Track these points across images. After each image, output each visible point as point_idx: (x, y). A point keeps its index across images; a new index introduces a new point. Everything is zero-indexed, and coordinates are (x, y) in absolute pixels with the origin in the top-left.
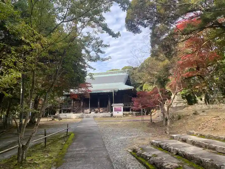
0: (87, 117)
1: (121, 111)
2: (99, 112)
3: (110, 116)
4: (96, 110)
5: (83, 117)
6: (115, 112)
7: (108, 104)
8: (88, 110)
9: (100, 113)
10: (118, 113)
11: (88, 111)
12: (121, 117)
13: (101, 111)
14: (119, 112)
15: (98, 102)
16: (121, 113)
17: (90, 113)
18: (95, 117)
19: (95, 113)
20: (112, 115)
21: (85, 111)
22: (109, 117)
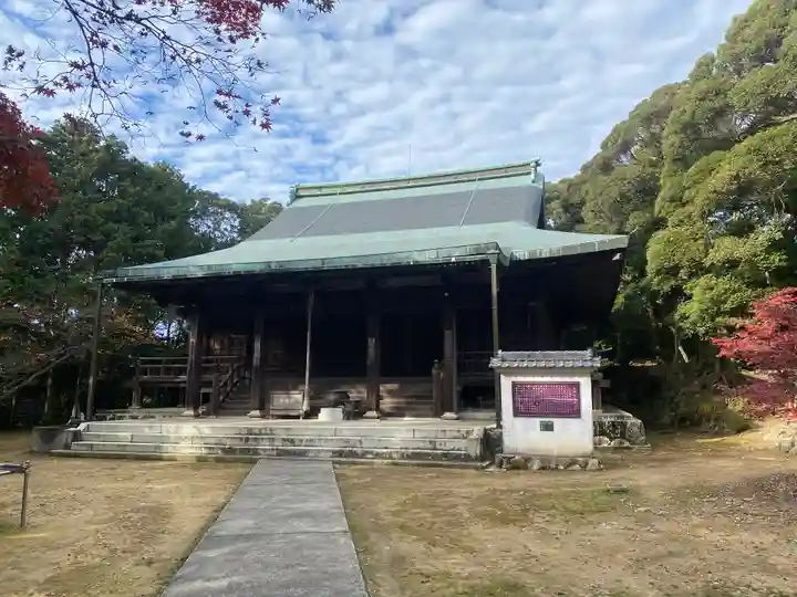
0: (287, 453)
1: (574, 412)
2: (377, 409)
3: (475, 450)
4: (354, 395)
5: (256, 452)
6: (520, 421)
7: (441, 357)
8: (297, 396)
9: (384, 415)
10: (548, 427)
11: (298, 399)
12: (569, 463)
13: (387, 403)
14: (557, 422)
15: (372, 342)
16: (575, 435)
17: (312, 413)
18: (353, 454)
19: (348, 416)
20: (491, 444)
21: (280, 400)
22: (467, 457)
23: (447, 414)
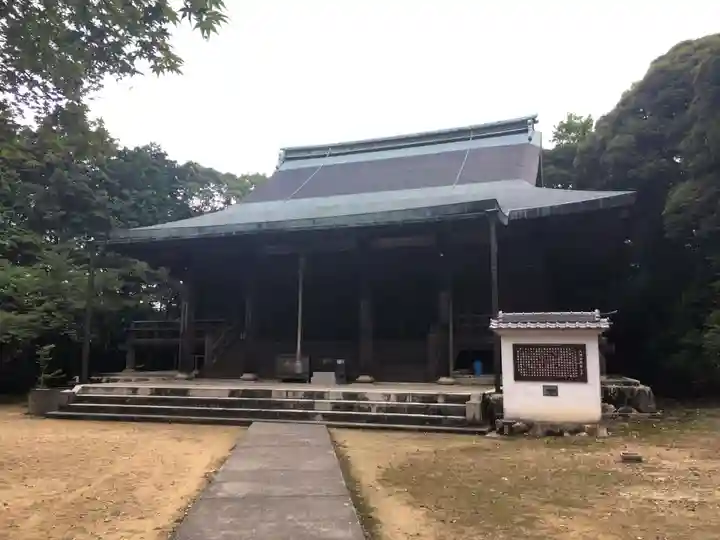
6: (522, 385)
12: (575, 430)
14: (562, 387)
15: (364, 304)
19: (341, 380)
20: (491, 409)
23: (443, 379)
